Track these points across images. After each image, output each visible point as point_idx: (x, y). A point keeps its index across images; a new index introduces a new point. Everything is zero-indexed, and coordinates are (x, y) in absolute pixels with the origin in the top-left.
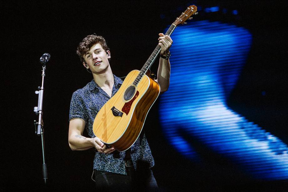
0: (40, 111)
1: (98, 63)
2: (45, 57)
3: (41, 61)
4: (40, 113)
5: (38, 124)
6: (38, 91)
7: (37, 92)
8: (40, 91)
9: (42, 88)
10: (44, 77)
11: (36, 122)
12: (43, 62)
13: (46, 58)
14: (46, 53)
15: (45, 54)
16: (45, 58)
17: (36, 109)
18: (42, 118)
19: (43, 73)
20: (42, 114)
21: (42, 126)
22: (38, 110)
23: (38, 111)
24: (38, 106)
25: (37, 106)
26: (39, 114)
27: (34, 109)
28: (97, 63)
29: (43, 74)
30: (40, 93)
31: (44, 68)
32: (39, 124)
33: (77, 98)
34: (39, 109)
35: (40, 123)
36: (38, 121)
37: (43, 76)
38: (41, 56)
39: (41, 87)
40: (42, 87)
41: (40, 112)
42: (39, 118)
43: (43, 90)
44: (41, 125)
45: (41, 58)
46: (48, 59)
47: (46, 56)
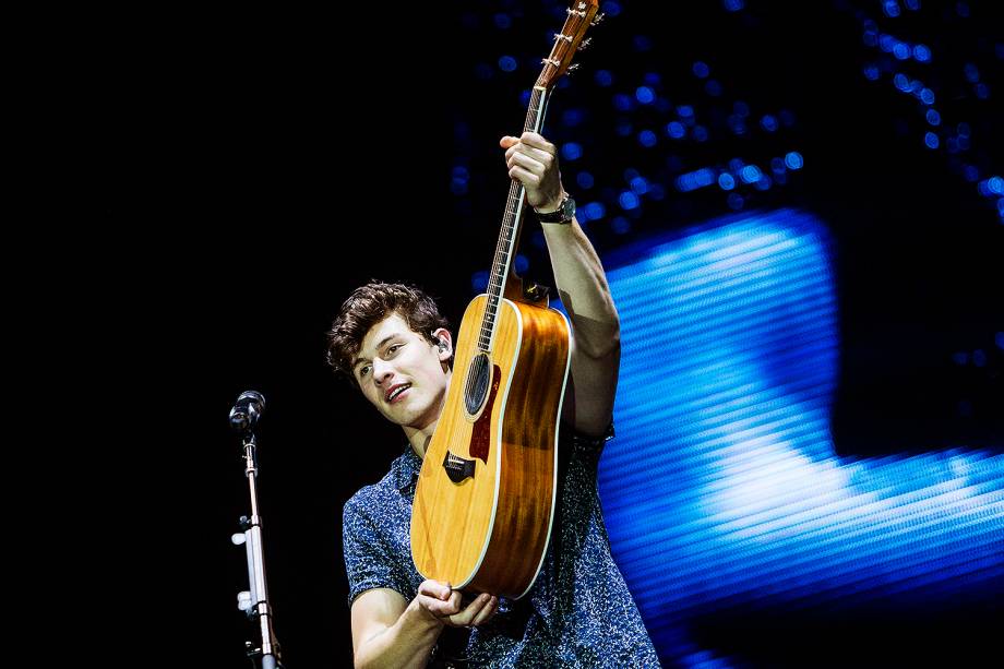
0: (260, 605)
1: (397, 391)
2: (249, 405)
3: (235, 423)
4: (261, 612)
5: (261, 655)
6: (243, 532)
7: (237, 539)
8: (248, 532)
9: (255, 519)
10: (256, 479)
11: (253, 647)
12: (241, 423)
13: (251, 409)
14: (249, 389)
15: (243, 397)
16: (246, 411)
17: (245, 601)
18: (273, 627)
19: (250, 464)
20: (268, 614)
21: (276, 658)
22: (255, 603)
23: (255, 607)
24: (252, 587)
25: (247, 588)
26: (258, 616)
27: (237, 602)
28: (394, 394)
29: (249, 470)
30: (251, 539)
31: (249, 446)
32: (265, 652)
33: (358, 519)
34: (253, 597)
35: (267, 648)
36: (259, 643)
37: (251, 477)
38: (233, 402)
39: (249, 518)
40: (253, 517)
41: (263, 609)
42: (260, 633)
43: (259, 525)
44: (272, 654)
45: (232, 413)
46: (256, 410)
47: (248, 401)
